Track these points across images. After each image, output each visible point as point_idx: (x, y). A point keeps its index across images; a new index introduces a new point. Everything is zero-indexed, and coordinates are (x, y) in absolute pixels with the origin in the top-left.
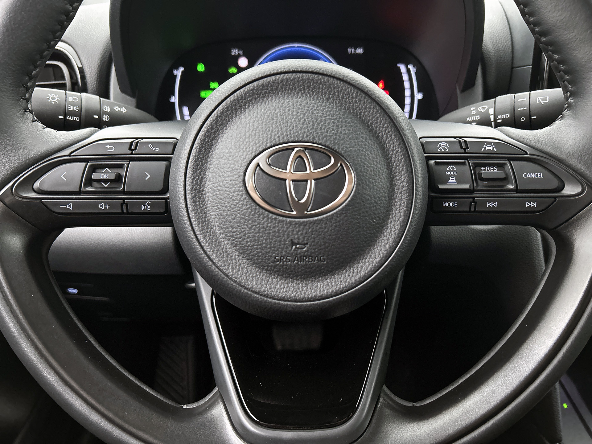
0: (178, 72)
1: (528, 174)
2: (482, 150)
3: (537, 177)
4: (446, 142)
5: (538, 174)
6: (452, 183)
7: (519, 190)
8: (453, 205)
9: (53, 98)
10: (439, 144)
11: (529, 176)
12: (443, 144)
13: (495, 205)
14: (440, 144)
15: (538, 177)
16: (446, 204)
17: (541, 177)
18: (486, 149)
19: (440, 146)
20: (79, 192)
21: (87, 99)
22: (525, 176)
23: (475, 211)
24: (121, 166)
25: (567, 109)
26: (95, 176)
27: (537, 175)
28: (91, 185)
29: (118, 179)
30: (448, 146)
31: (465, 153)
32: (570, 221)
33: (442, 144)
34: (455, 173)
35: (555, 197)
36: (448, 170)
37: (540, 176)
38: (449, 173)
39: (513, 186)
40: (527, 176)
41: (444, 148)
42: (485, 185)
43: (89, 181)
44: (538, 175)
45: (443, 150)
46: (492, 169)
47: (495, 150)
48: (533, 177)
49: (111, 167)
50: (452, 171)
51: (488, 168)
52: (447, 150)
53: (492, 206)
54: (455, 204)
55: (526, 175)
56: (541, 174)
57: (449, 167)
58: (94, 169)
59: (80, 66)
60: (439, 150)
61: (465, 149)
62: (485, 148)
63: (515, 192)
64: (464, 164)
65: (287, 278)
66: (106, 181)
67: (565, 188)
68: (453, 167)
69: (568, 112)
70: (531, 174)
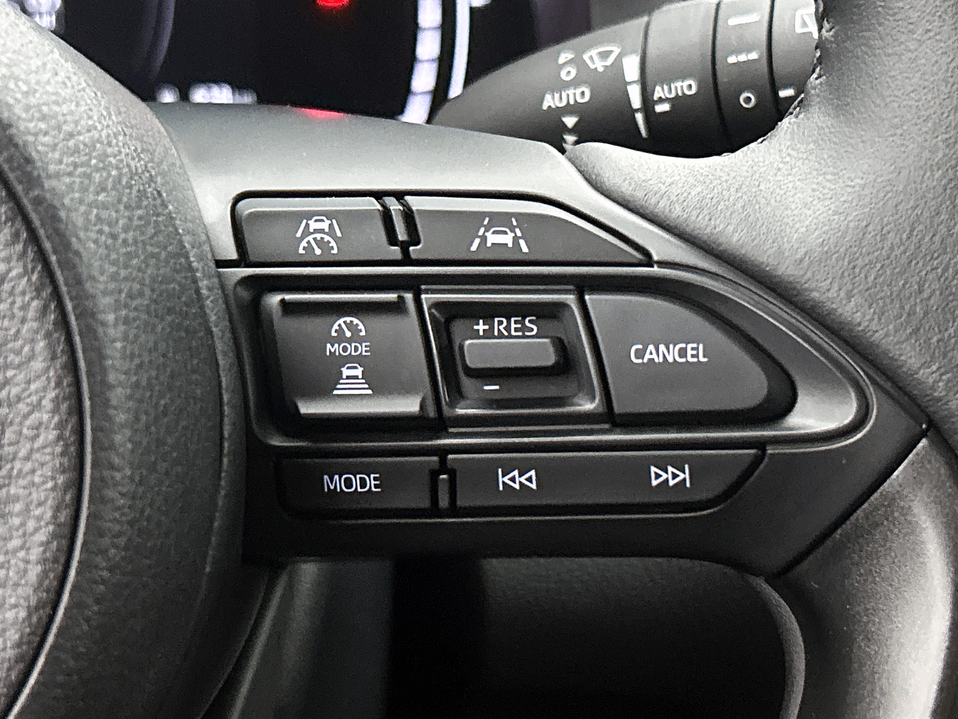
1: (651, 347)
2: (474, 248)
3: (684, 360)
4: (329, 215)
5: (690, 346)
6: (352, 393)
7: (620, 415)
8: (363, 485)
10: (305, 222)
11: (654, 356)
12: (319, 225)
13: (530, 480)
14: (307, 225)
15: (690, 359)
16: (337, 483)
17: (702, 359)
18: (489, 245)
19: (306, 233)
22: (637, 357)
23: (454, 510)
25: (818, 70)
27: (683, 353)
30: (339, 234)
31: (407, 260)
32: (829, 543)
33: (313, 225)
34: (363, 349)
35: (761, 444)
36: (334, 334)
37: (697, 356)
38: (337, 349)
39: (593, 399)
40: (647, 356)
41: (320, 243)
42: (489, 397)
44: (690, 352)
45: (318, 252)
46: (516, 330)
47: (525, 249)
48: (670, 359)
50: (350, 341)
51: (500, 323)
52: (335, 251)
53: (517, 486)
54: (371, 482)
55: (640, 354)
56: (701, 346)
57: (341, 321)
60: (301, 251)
61: (404, 246)
62: (484, 239)
63: (606, 426)
64: (397, 307)
67: (797, 405)
68: (356, 321)
69: (818, 81)
70: (662, 348)
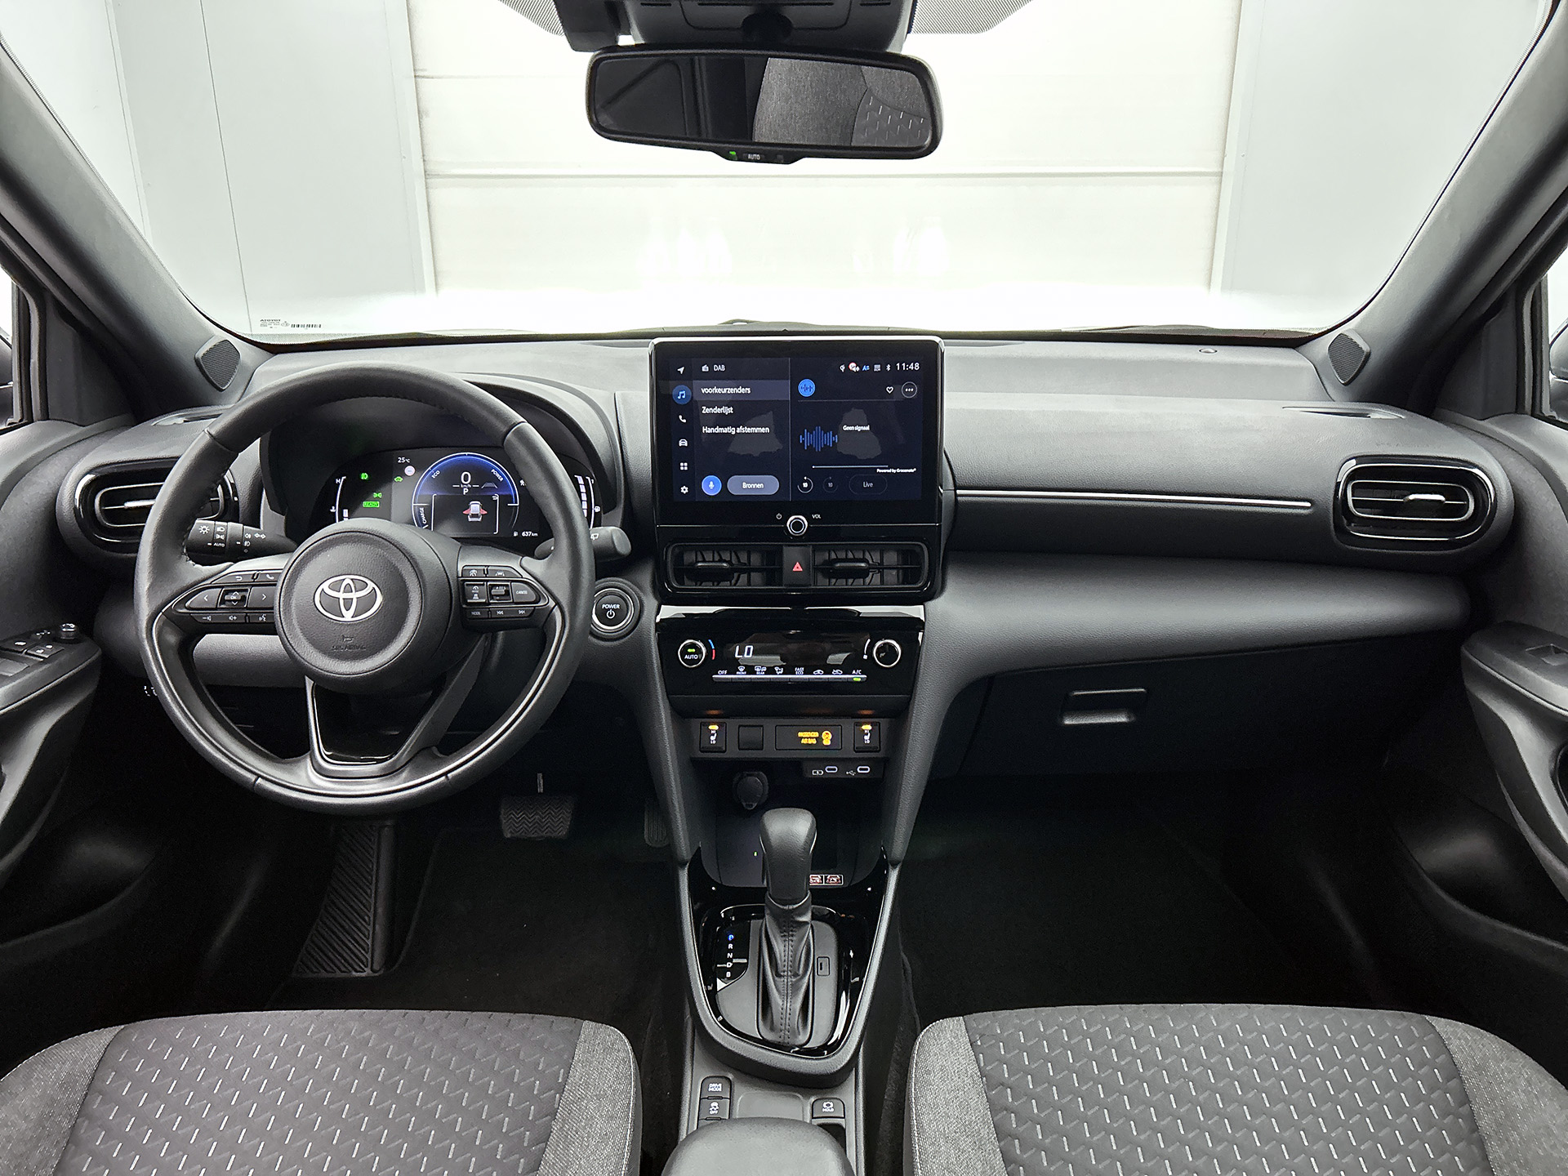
0: (340, 481)
6: (476, 599)
7: (515, 602)
9: (204, 529)
16: (473, 613)
20: (216, 609)
21: (232, 528)
23: (491, 618)
24: (246, 590)
26: (226, 597)
28: (224, 604)
29: (244, 598)
32: (545, 622)
35: (535, 607)
39: (512, 600)
42: (496, 599)
43: (223, 601)
49: (238, 591)
53: (500, 614)
58: (227, 592)
59: (232, 482)
61: (486, 574)
63: (513, 604)
65: (342, 660)
66: (235, 601)
67: (540, 601)
